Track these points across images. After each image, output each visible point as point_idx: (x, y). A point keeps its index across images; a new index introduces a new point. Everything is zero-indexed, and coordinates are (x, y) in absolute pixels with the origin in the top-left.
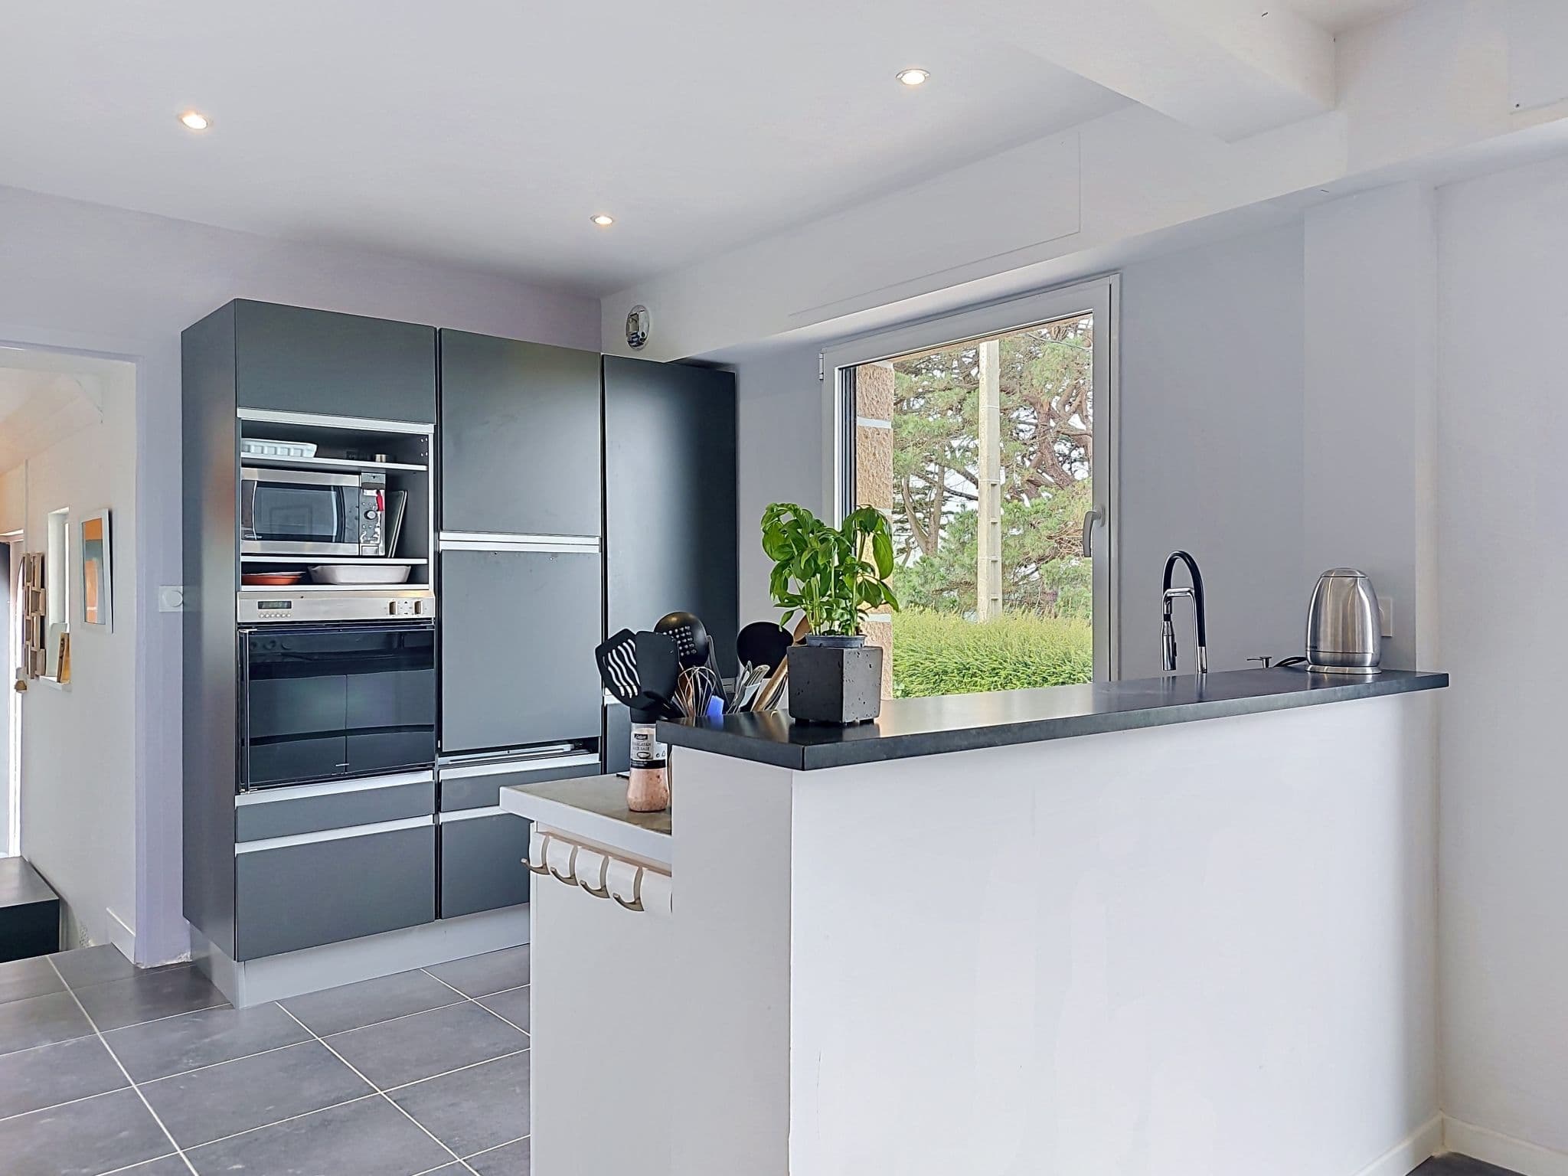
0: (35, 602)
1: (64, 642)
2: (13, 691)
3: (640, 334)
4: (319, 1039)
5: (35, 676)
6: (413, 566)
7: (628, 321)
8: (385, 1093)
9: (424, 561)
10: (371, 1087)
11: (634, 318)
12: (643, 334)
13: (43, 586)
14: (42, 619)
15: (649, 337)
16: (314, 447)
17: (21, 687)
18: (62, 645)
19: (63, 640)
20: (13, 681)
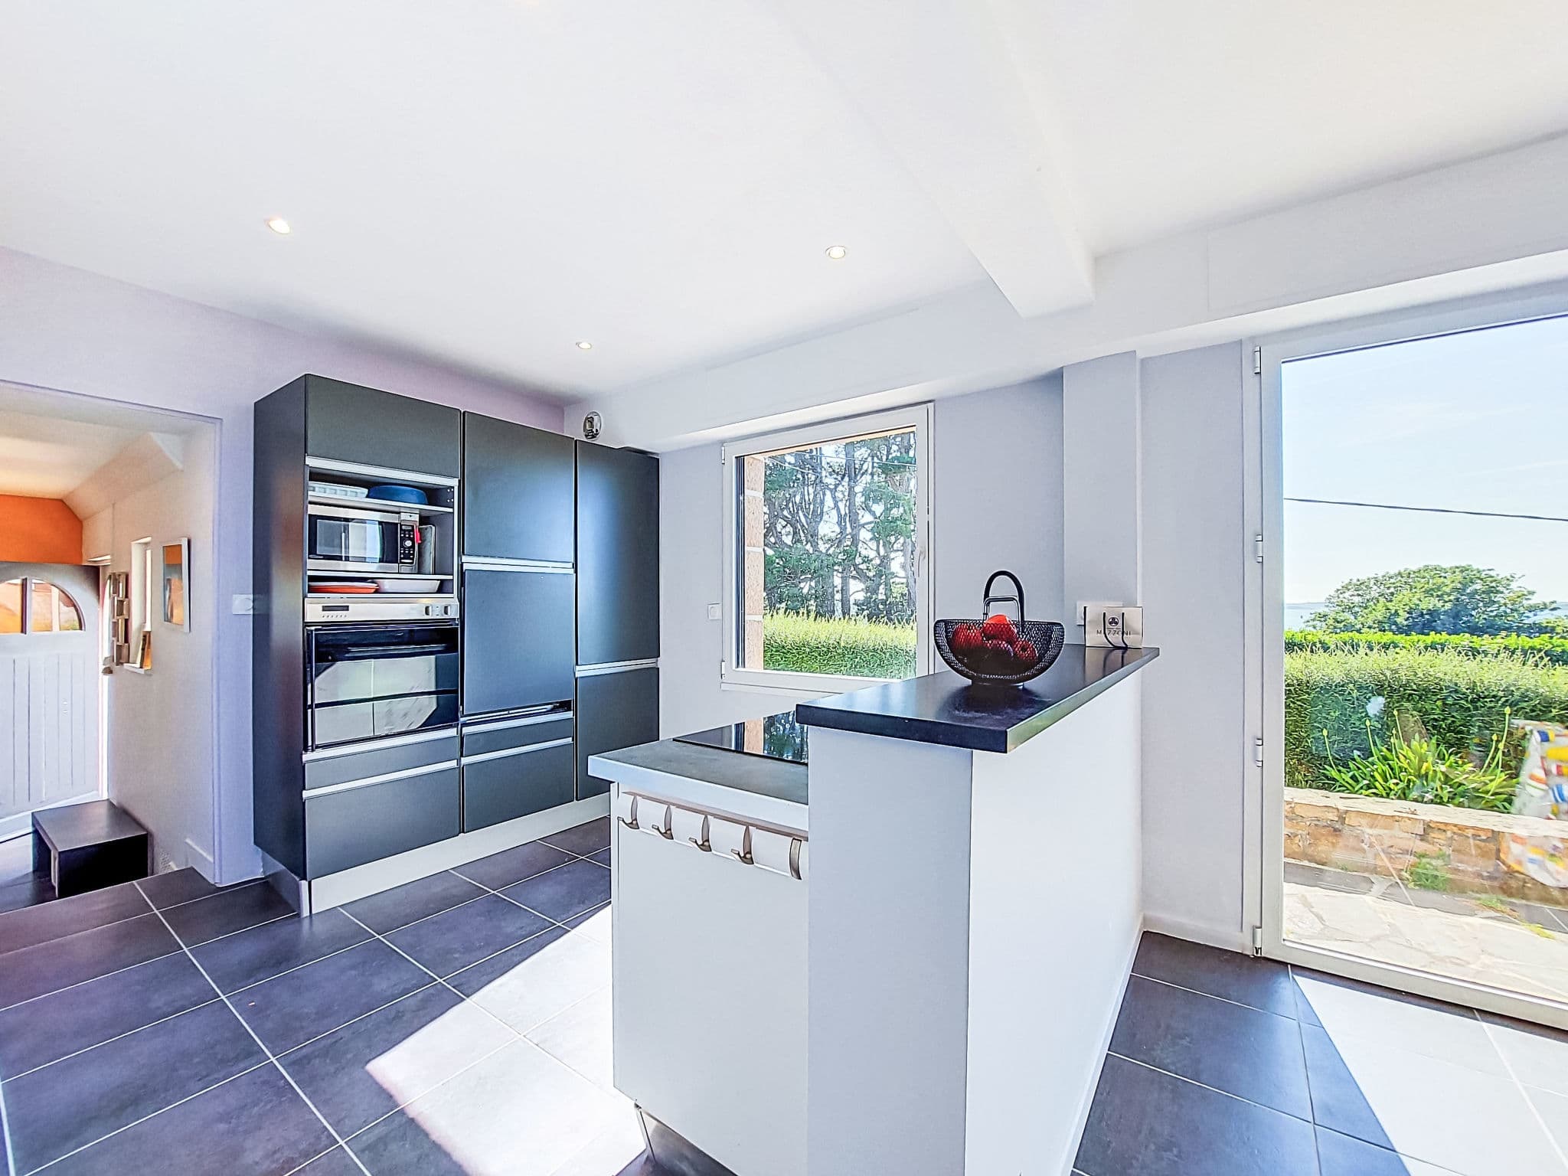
0: (121, 608)
1: (146, 638)
2: (101, 674)
3: (594, 430)
4: (380, 937)
5: (119, 663)
6: (442, 581)
7: (585, 422)
8: (444, 981)
9: (450, 577)
10: (432, 977)
11: (590, 420)
12: (597, 430)
13: (127, 596)
14: (126, 621)
15: (601, 432)
16: (366, 491)
17: (108, 671)
18: (144, 640)
19: (145, 636)
20: (102, 667)
